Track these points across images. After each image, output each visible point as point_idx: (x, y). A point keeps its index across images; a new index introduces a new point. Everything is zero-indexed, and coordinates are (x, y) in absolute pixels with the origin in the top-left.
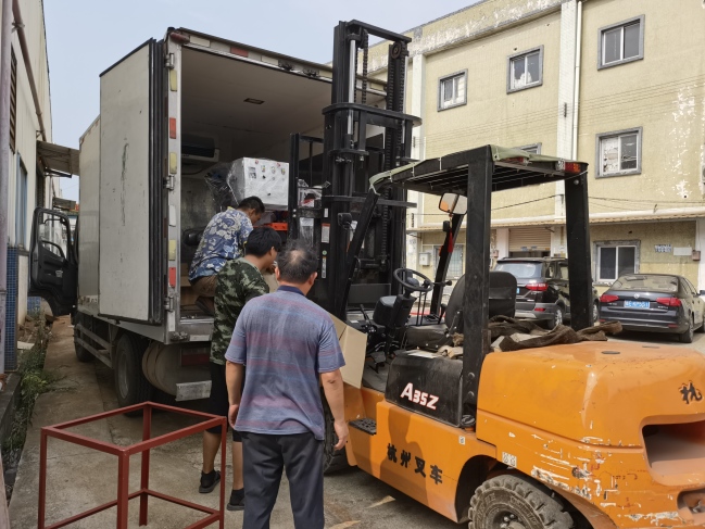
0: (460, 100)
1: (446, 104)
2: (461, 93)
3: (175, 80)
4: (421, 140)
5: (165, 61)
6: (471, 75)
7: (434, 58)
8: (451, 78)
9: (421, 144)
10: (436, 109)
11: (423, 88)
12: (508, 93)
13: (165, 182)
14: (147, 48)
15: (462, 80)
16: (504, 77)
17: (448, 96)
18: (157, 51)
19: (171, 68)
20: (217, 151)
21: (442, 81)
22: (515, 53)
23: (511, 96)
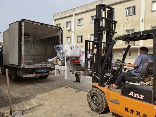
0: (82, 24)
1: (79, 25)
2: (82, 22)
3: (23, 27)
4: (74, 31)
5: (21, 24)
6: (84, 19)
7: (77, 15)
8: (80, 19)
9: (74, 32)
10: (77, 25)
11: (75, 21)
12: (91, 23)
13: (21, 43)
14: (18, 22)
15: (82, 20)
16: (90, 20)
17: (80, 23)
18: (20, 22)
19: (22, 25)
20: (30, 35)
21: (78, 20)
22: (92, 16)
23: (91, 24)
